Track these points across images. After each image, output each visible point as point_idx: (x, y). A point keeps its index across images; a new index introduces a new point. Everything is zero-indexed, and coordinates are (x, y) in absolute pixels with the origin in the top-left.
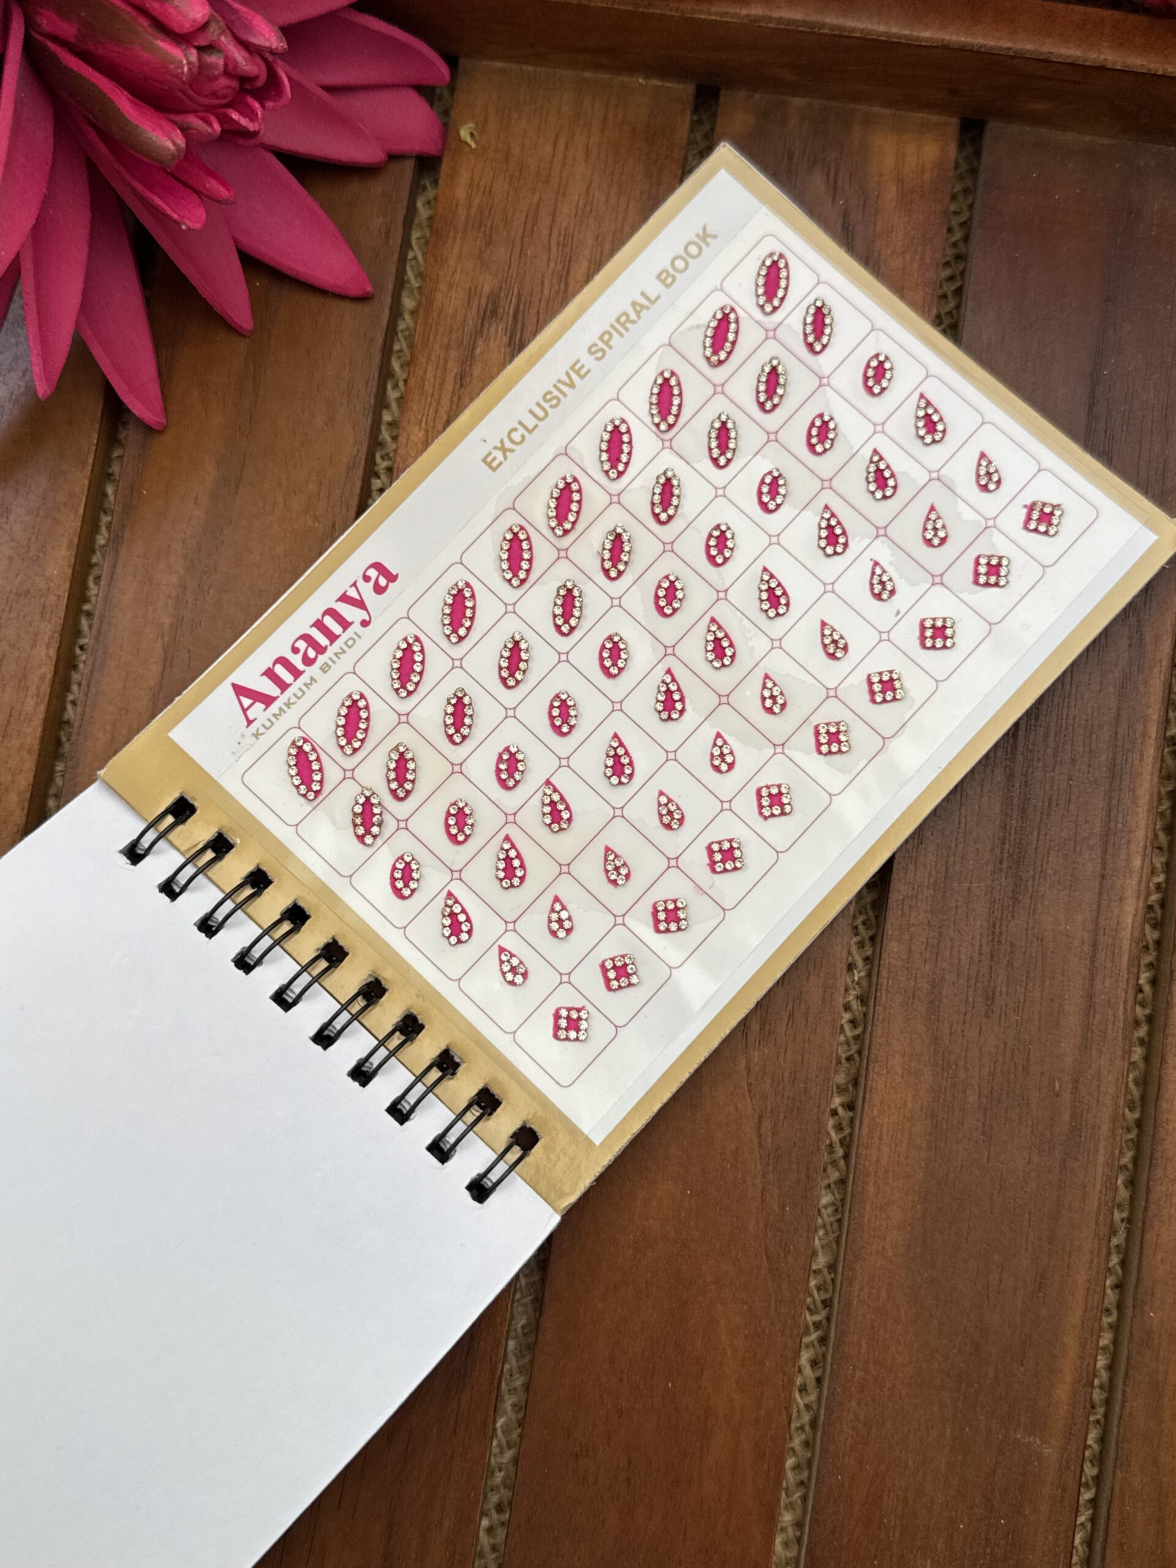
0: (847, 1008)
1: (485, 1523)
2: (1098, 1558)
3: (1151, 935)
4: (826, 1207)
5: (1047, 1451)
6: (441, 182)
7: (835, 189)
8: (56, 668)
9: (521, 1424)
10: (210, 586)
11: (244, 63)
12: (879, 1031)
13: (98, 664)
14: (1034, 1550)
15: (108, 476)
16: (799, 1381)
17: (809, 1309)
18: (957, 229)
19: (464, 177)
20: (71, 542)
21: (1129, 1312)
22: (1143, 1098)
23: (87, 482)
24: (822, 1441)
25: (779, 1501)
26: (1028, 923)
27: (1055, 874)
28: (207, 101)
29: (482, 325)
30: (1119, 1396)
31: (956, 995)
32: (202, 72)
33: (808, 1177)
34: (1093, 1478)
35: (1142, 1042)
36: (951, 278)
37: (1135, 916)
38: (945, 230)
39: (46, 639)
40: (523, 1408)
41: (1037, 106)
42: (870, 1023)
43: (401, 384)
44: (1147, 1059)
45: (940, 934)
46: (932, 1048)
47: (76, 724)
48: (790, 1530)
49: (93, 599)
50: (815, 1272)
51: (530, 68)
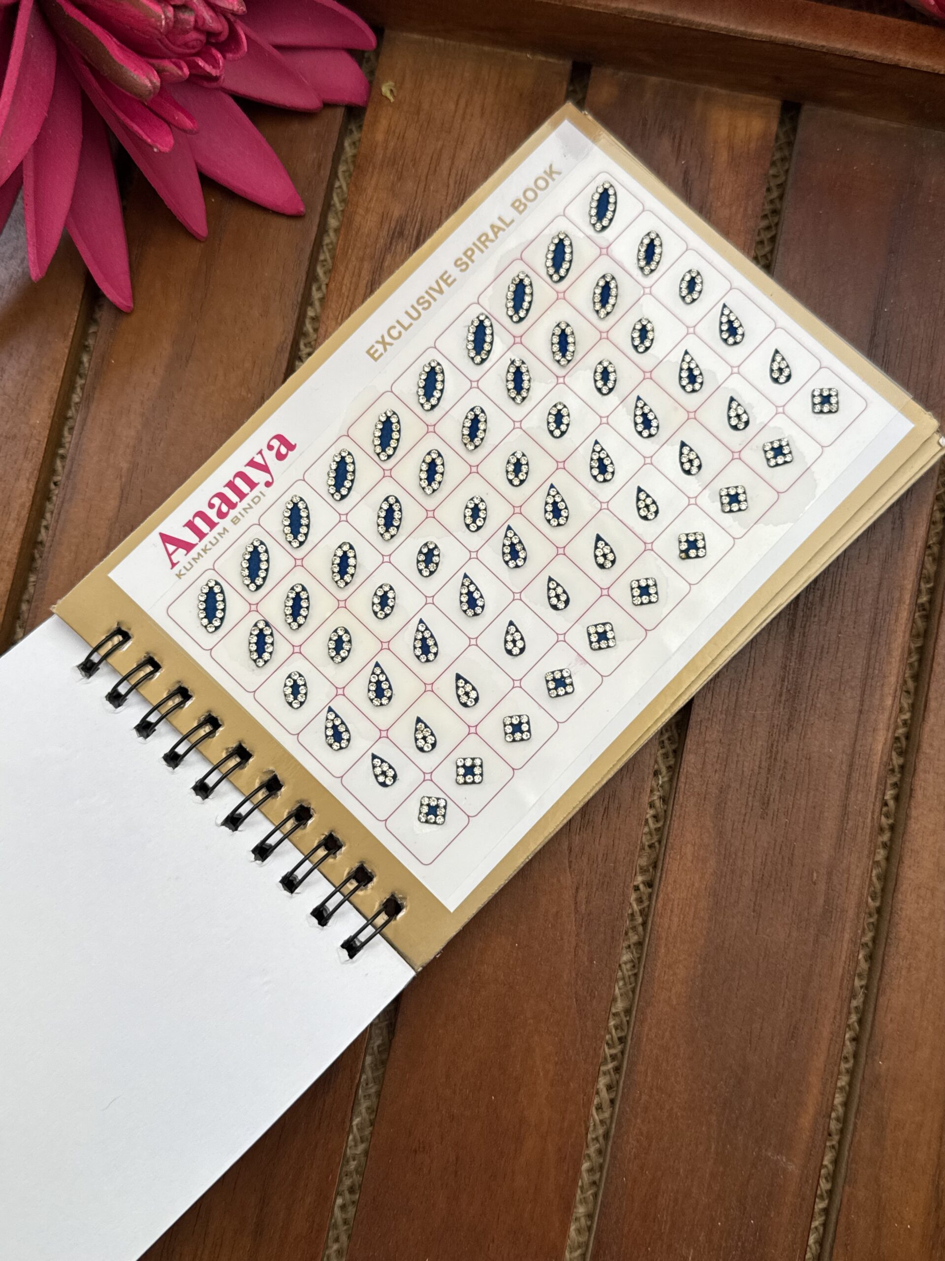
0: (652, 805)
1: (339, 1201)
2: (826, 1254)
3: (897, 761)
4: (625, 963)
5: (791, 1167)
6: (365, 128)
7: (679, 150)
8: (34, 497)
9: (372, 1124)
10: (161, 440)
11: (211, 21)
12: (675, 825)
13: (68, 497)
14: (776, 1246)
15: (85, 348)
16: (596, 1101)
17: (608, 1044)
18: (774, 189)
19: (383, 124)
20: (52, 398)
21: (862, 1060)
22: (883, 890)
23: (67, 351)
24: (612, 1149)
25: (575, 1196)
26: (799, 745)
27: (823, 708)
28: (180, 50)
29: (391, 243)
30: (851, 1127)
31: (738, 799)
32: (176, 27)
33: (613, 938)
34: (826, 1192)
35: (885, 845)
36: (768, 228)
37: (885, 744)
38: (765, 190)
39: (28, 475)
40: (374, 1111)
41: (844, 94)
42: (669, 818)
43: (324, 287)
44: (888, 859)
45: (729, 750)
46: (718, 840)
47: (48, 544)
48: (583, 1220)
49: (67, 445)
50: (614, 1015)
51: (441, 41)
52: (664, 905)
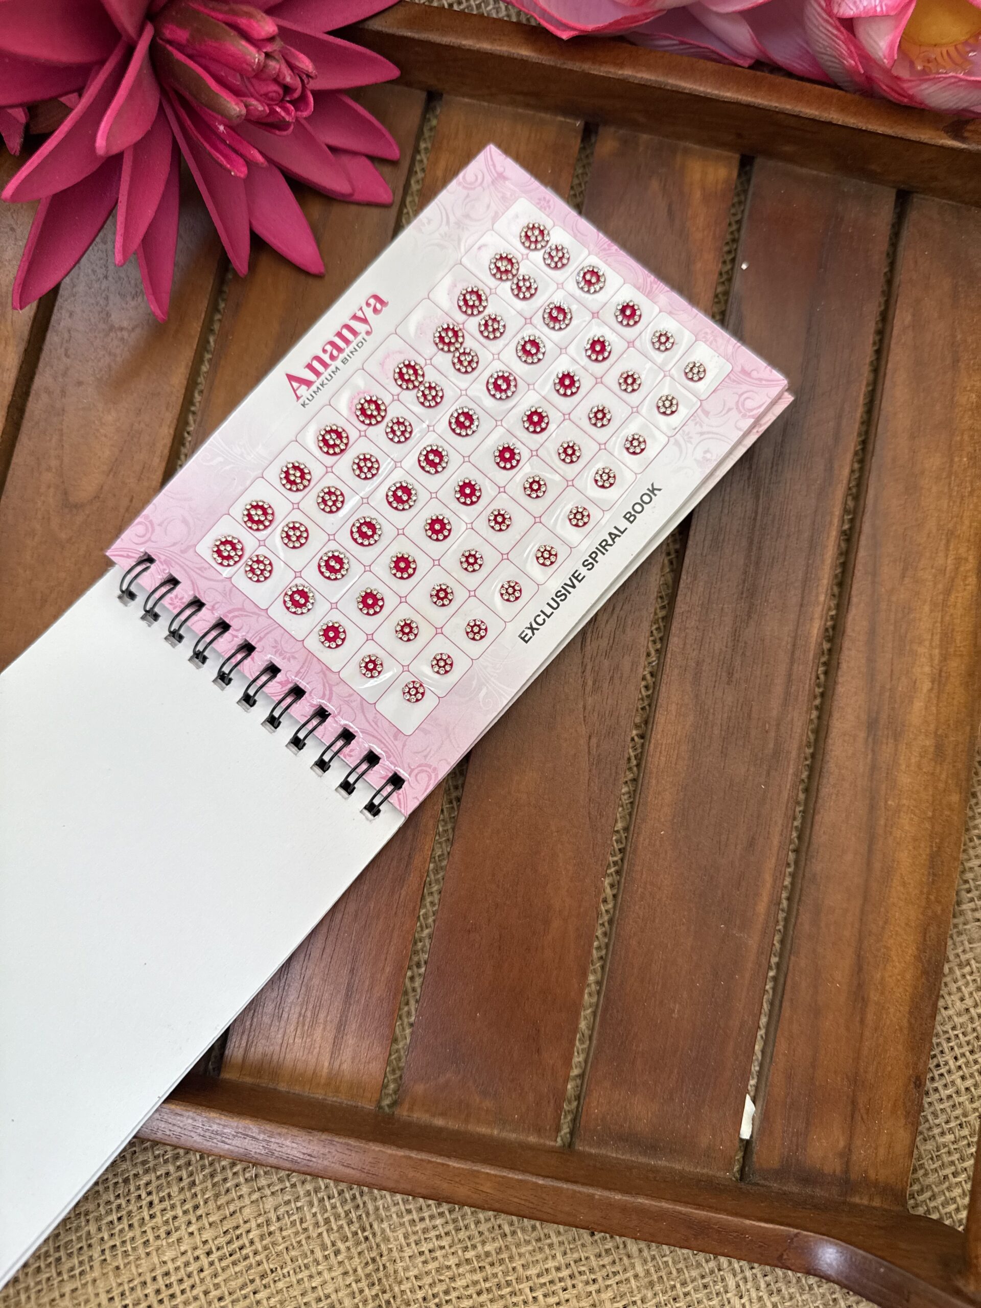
0: (644, 678)
2: (777, 1008)
3: (826, 646)
4: (624, 794)
5: (750, 942)
7: (665, 189)
9: (435, 914)
12: (663, 689)
14: (740, 1001)
15: (211, 331)
16: (603, 894)
17: (611, 853)
18: (733, 224)
19: (442, 164)
21: (802, 863)
22: (816, 740)
24: (615, 931)
25: (588, 967)
26: (756, 630)
27: (773, 602)
30: (794, 913)
31: (710, 671)
33: (616, 773)
35: (817, 708)
36: (729, 252)
37: (819, 629)
38: (728, 221)
39: (168, 423)
40: (436, 904)
41: (788, 148)
42: (658, 686)
44: (820, 717)
45: (703, 634)
46: (695, 701)
48: (593, 986)
49: (198, 404)
50: (618, 832)
51: (486, 104)
52: (656, 748)
